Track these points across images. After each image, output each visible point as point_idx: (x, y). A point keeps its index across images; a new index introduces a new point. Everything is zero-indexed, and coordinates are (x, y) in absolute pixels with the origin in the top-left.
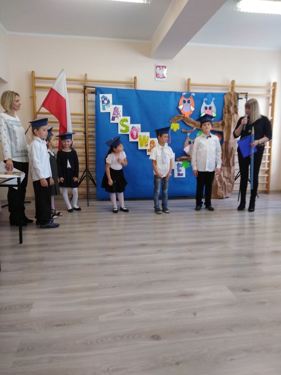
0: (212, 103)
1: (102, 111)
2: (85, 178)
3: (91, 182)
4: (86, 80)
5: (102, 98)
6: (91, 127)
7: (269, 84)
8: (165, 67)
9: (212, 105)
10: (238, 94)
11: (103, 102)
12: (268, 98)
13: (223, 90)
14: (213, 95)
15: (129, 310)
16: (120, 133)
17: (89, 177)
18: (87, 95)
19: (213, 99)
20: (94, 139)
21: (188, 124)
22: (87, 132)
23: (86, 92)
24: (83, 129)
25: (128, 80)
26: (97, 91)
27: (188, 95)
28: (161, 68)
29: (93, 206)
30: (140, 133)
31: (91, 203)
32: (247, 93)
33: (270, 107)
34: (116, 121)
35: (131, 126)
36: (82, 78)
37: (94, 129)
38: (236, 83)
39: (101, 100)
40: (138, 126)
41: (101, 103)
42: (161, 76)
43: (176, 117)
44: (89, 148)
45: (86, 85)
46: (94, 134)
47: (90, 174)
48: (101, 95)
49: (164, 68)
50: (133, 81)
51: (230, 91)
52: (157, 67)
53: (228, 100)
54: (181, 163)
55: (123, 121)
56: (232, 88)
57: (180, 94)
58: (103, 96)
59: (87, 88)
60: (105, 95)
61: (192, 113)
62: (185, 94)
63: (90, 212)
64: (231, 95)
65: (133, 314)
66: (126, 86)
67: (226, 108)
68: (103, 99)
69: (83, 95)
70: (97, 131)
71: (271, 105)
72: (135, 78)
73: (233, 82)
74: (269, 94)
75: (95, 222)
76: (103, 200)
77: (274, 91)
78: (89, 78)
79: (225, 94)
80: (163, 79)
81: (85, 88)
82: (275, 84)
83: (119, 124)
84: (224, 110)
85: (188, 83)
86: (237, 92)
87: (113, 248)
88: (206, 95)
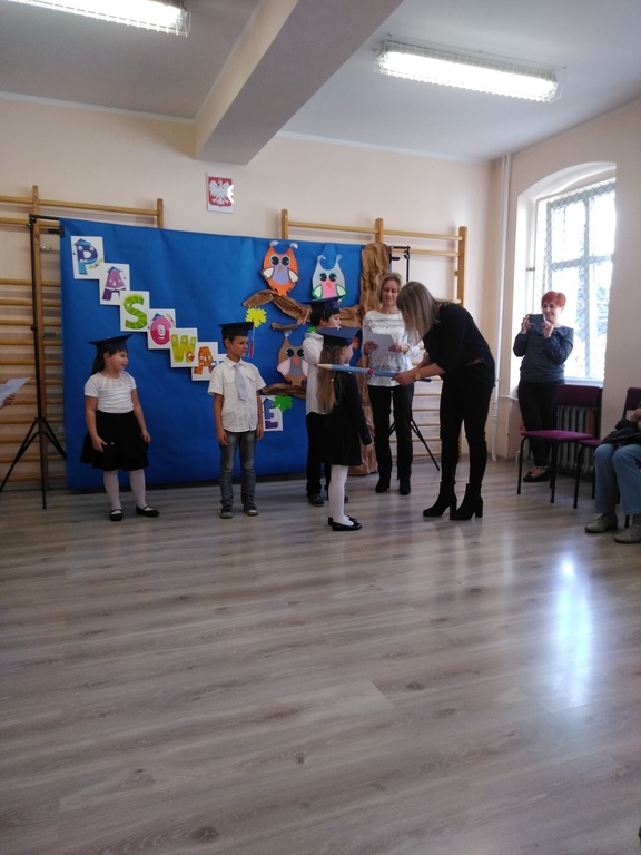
0: (337, 265)
1: (77, 275)
2: (37, 438)
3: (51, 448)
4: (35, 200)
5: (77, 245)
6: (50, 314)
7: (452, 229)
8: (230, 182)
9: (337, 269)
10: (389, 249)
11: (81, 256)
12: (451, 259)
13: (360, 238)
14: (338, 248)
15: (140, 771)
16: (124, 328)
17: (46, 434)
18: (38, 237)
19: (339, 257)
20: (58, 342)
21: (284, 311)
22: (39, 327)
23: (37, 230)
24: (29, 319)
25: (141, 207)
26: (65, 229)
27: (284, 246)
28: (220, 182)
29: (57, 507)
30: (174, 331)
31: (53, 499)
32: (408, 248)
33: (456, 278)
34: (115, 300)
35: (151, 313)
36: (26, 195)
37: (58, 320)
38: (386, 226)
39: (74, 249)
40: (170, 314)
41: (75, 258)
42: (220, 202)
43: (257, 295)
44: (45, 365)
45: (36, 213)
46: (58, 331)
47: (50, 430)
48: (75, 239)
49: (227, 183)
50: (156, 209)
51: (373, 241)
52: (211, 179)
53: (369, 260)
54: (272, 398)
55: (130, 300)
56: (378, 235)
57: (266, 243)
58: (81, 240)
59: (38, 220)
60: (84, 238)
61: (292, 286)
62: (275, 243)
63: (49, 523)
64: (375, 249)
65: (150, 781)
66: (138, 220)
67: (367, 278)
68: (81, 248)
69: (28, 235)
70: (66, 325)
71: (457, 273)
72: (160, 202)
73: (379, 222)
74: (453, 251)
75: (62, 549)
76: (85, 491)
77: (462, 244)
78: (43, 195)
79: (363, 247)
80: (225, 209)
81: (33, 218)
82: (463, 231)
83: (122, 308)
84: (362, 282)
85: (283, 220)
86: (388, 244)
87: (106, 614)
88: (322, 247)
